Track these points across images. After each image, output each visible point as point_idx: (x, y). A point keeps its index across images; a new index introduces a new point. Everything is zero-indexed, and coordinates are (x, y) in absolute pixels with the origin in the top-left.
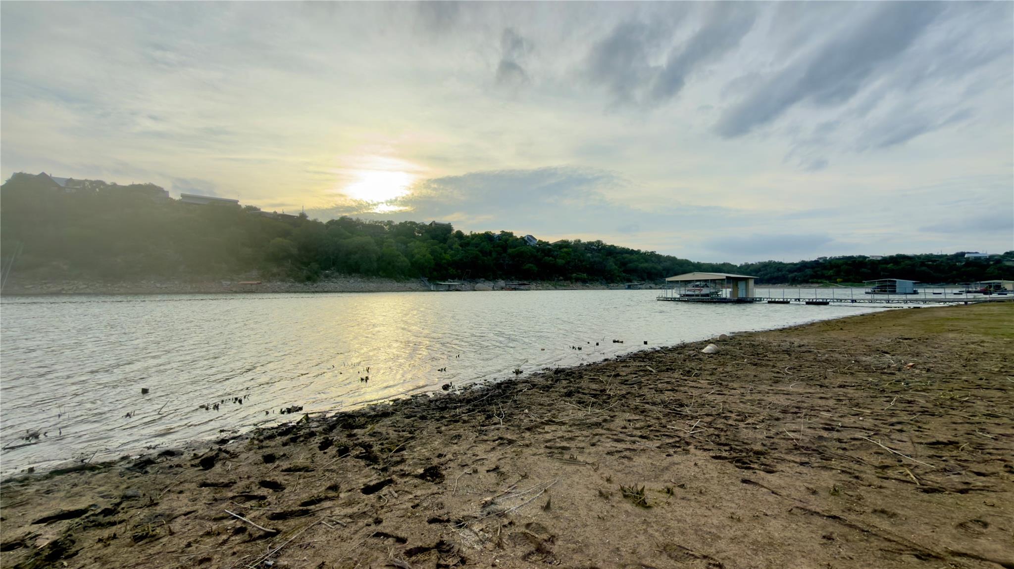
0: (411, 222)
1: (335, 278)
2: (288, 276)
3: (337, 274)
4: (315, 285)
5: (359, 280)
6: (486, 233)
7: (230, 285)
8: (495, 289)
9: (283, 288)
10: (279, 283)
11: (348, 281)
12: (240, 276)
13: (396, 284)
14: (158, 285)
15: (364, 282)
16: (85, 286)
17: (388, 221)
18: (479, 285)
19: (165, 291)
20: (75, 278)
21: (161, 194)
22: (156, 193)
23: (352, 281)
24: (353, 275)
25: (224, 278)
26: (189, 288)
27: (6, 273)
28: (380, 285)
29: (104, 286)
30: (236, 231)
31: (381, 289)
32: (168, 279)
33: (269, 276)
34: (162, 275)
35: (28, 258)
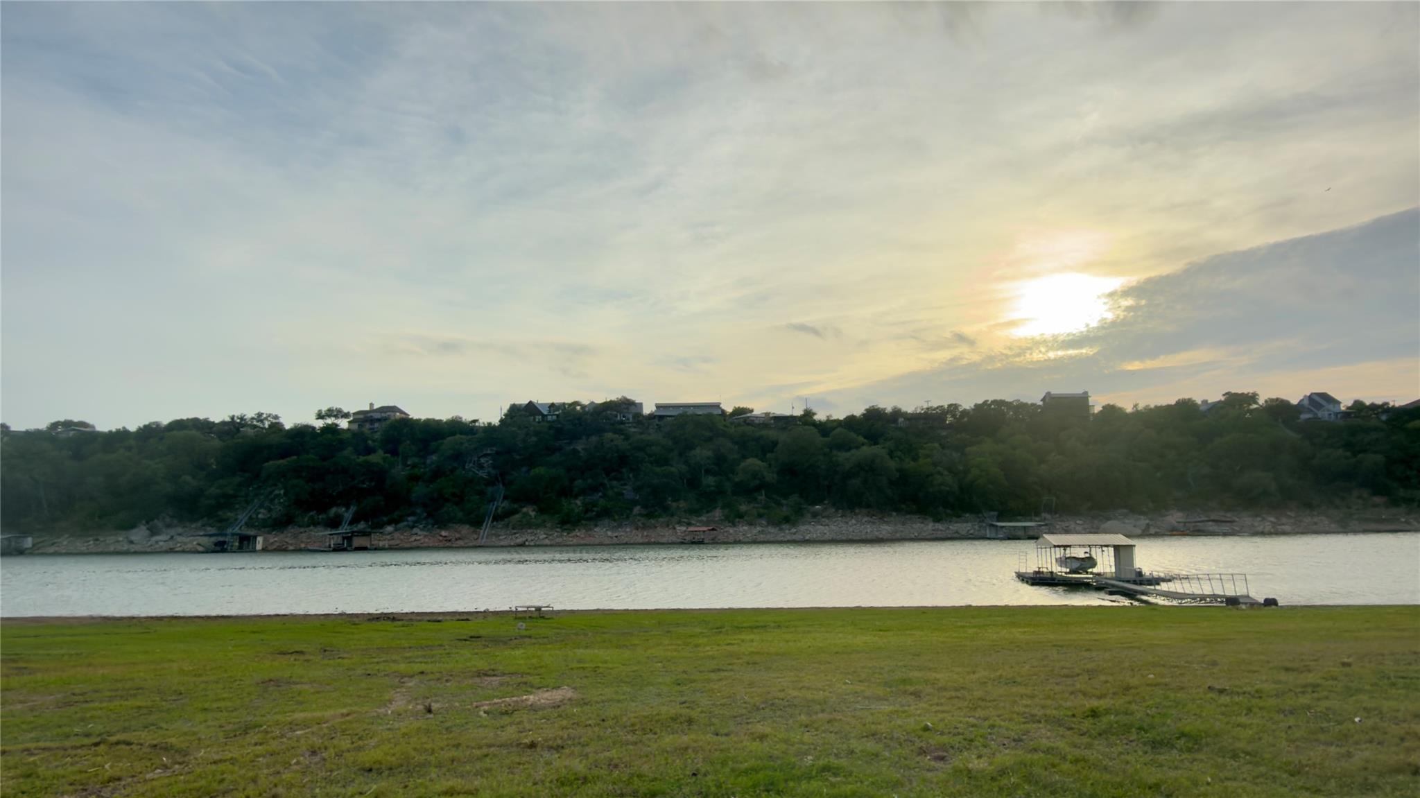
0: (994, 402)
1: (828, 517)
2: (760, 516)
3: (834, 510)
4: (794, 530)
5: (866, 519)
6: (1179, 403)
7: (685, 531)
8: (1152, 531)
9: (749, 535)
10: (745, 528)
11: (847, 523)
12: (700, 519)
13: (930, 526)
14: (609, 533)
15: (874, 523)
16: (545, 536)
17: (950, 406)
18: (1109, 524)
19: (615, 540)
20: (538, 526)
21: (633, 409)
22: (628, 409)
23: (854, 521)
24: (857, 511)
25: (679, 523)
26: (638, 536)
27: (488, 522)
28: (900, 527)
29: (562, 536)
30: (702, 453)
31: (898, 535)
32: (620, 526)
33: (735, 517)
34: (615, 520)
35: (506, 504)
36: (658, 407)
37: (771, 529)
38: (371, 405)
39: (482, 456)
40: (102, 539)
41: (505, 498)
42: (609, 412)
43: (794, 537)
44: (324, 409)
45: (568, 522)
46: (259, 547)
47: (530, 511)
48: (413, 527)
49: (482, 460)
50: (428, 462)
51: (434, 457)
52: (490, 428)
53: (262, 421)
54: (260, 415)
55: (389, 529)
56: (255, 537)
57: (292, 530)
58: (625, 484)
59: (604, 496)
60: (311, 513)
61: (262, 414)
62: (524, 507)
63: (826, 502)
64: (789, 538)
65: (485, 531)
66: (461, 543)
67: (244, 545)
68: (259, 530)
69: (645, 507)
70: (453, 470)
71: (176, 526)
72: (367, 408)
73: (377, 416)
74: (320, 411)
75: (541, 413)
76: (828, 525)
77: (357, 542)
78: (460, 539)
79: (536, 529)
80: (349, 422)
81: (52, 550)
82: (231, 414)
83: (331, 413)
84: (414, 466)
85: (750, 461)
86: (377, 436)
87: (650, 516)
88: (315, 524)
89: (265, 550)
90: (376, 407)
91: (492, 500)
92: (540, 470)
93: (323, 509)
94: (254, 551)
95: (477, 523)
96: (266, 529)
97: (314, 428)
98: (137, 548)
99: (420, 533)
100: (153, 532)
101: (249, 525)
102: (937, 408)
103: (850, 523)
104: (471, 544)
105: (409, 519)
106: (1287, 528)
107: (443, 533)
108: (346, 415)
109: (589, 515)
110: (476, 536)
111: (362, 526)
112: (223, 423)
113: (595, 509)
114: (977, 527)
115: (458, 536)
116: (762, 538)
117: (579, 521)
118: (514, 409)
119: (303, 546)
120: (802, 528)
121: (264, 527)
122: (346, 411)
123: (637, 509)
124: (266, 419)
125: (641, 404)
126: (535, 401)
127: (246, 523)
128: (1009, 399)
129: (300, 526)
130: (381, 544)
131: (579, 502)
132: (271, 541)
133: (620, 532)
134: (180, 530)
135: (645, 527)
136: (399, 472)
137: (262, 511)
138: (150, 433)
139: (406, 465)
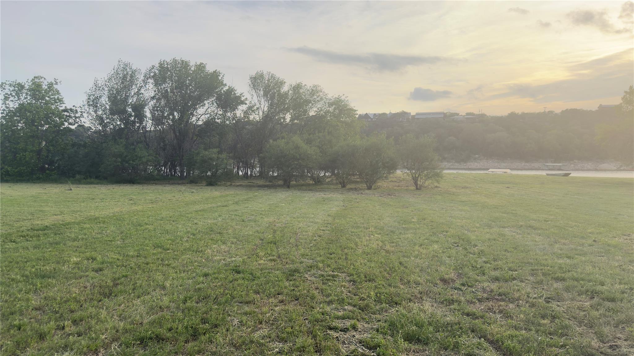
1: (480, 160)
3: (483, 157)
5: (496, 161)
18: (603, 165)
22: (404, 115)
24: (493, 158)
28: (509, 164)
31: (508, 167)
33: (442, 159)
42: (397, 117)
63: (480, 154)
75: (370, 118)
76: (479, 163)
85: (450, 138)
103: (489, 162)
120: (469, 164)
125: (410, 113)
126: (368, 113)
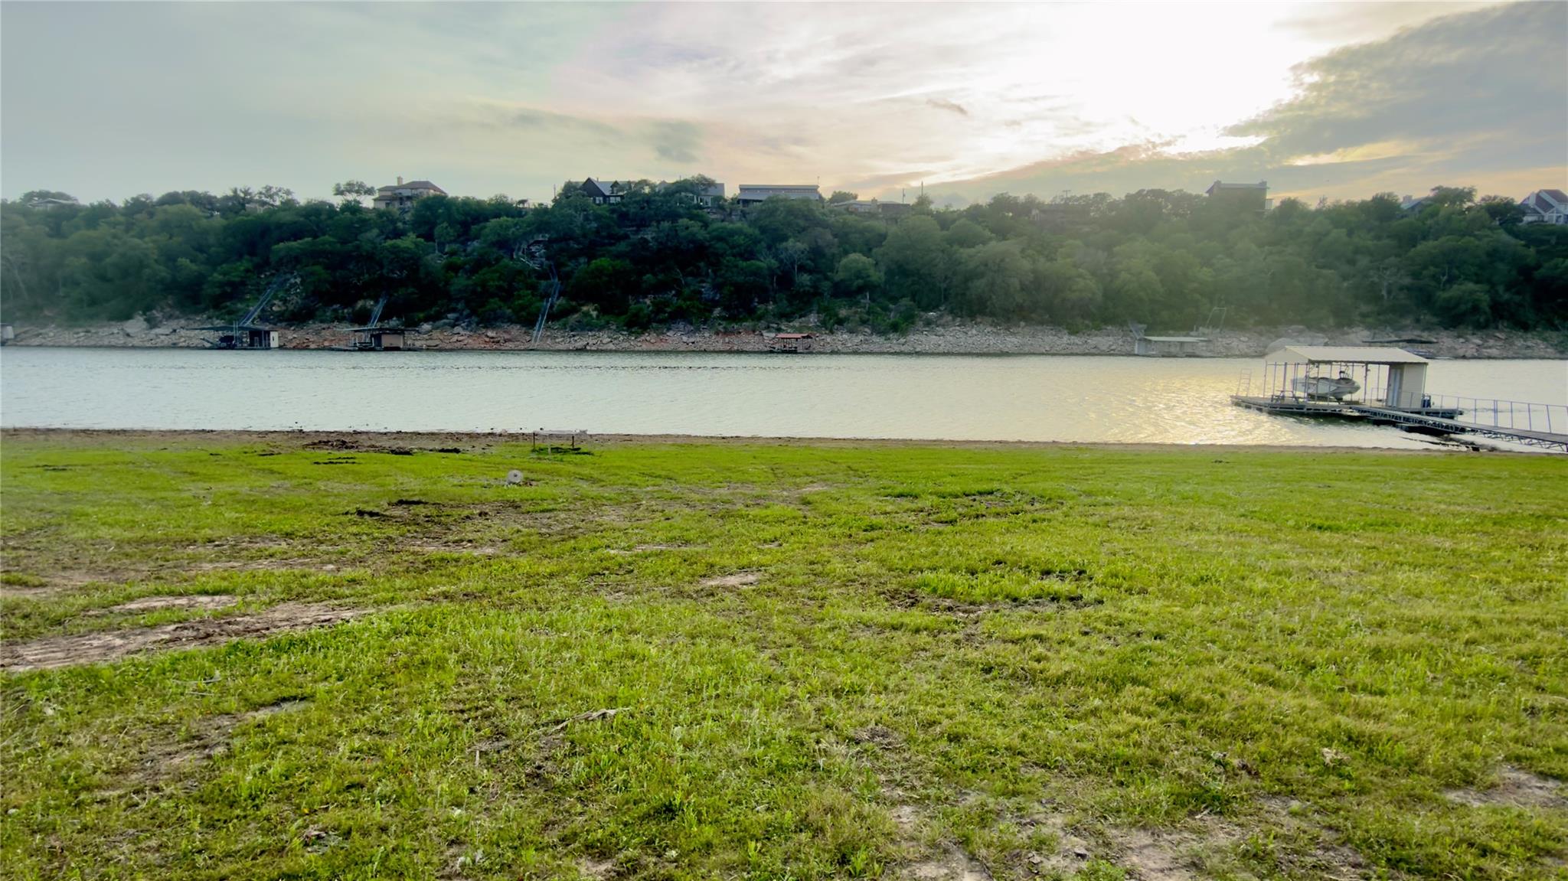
0: (1153, 192)
1: (943, 326)
2: (864, 322)
3: (950, 318)
4: (902, 340)
5: (989, 329)
6: (1376, 199)
7: (774, 338)
9: (849, 345)
10: (845, 336)
11: (966, 333)
12: (792, 324)
13: (1066, 339)
14: (685, 338)
15: (998, 334)
16: (609, 340)
17: (1096, 195)
18: (1279, 342)
19: (692, 347)
20: (601, 328)
21: (712, 191)
22: (705, 190)
23: (974, 332)
24: (979, 320)
25: (768, 328)
26: (720, 343)
27: (542, 321)
28: (1028, 340)
29: (628, 340)
30: (795, 246)
31: (1026, 349)
32: (698, 330)
33: (833, 323)
34: (691, 324)
35: (562, 301)
36: (743, 189)
37: (875, 338)
38: (399, 179)
39: (532, 244)
40: (93, 331)
41: (562, 294)
42: (683, 194)
43: (902, 348)
44: (343, 183)
45: (637, 325)
46: (274, 343)
47: (591, 309)
48: (453, 326)
49: (533, 249)
50: (469, 249)
51: (476, 244)
52: (541, 211)
53: (271, 196)
54: (268, 189)
55: (426, 327)
56: (268, 333)
57: (314, 326)
58: (704, 282)
59: (679, 294)
60: (335, 306)
61: (271, 188)
62: (583, 305)
63: (942, 308)
64: (897, 349)
65: (538, 332)
66: (510, 345)
67: (257, 341)
68: (275, 324)
69: (726, 308)
70: (498, 260)
71: (178, 318)
72: (395, 184)
73: (407, 193)
74: (338, 185)
75: (602, 193)
76: (943, 335)
77: (387, 341)
78: (509, 340)
79: (599, 330)
80: (375, 200)
81: (37, 341)
82: (233, 187)
83: (351, 188)
84: (452, 254)
85: (853, 256)
86: (408, 217)
87: (734, 318)
88: (341, 319)
89: (281, 348)
90: (405, 182)
91: (546, 296)
92: (603, 262)
93: (349, 302)
94: (268, 348)
95: (528, 322)
96: (284, 324)
97: (331, 206)
98: (136, 342)
99: (462, 332)
100: (152, 323)
101: (263, 318)
102: (1081, 198)
103: (970, 333)
104: (523, 347)
105: (449, 316)
106: (1494, 352)
107: (490, 334)
108: (370, 191)
109: (661, 316)
110: (528, 338)
111: (394, 322)
112: (227, 198)
113: (668, 310)
114: (1120, 343)
115: (507, 336)
116: (865, 347)
117: (649, 322)
118: (569, 188)
119: (326, 344)
120: (912, 338)
121: (281, 321)
122: (369, 185)
123: (717, 312)
124: (276, 194)
125: (722, 185)
126: (594, 178)
127: (259, 317)
128: (1168, 190)
129: (322, 322)
130: (418, 344)
131: (648, 302)
132: (290, 337)
133: (697, 338)
134: (183, 322)
135: (726, 333)
136: (435, 260)
137: (276, 302)
138: (138, 207)
139: (442, 251)
